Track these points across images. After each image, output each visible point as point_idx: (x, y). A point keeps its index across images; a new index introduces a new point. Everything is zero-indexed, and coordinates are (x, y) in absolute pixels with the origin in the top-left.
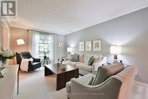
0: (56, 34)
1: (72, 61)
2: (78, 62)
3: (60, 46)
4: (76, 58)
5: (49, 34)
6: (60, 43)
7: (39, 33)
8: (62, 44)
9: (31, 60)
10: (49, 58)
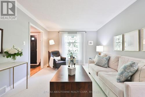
0: (85, 31)
1: (98, 65)
2: (106, 67)
3: (89, 44)
4: (105, 62)
5: (77, 33)
6: (89, 42)
7: (67, 32)
8: (92, 42)
9: (59, 58)
10: (75, 57)
